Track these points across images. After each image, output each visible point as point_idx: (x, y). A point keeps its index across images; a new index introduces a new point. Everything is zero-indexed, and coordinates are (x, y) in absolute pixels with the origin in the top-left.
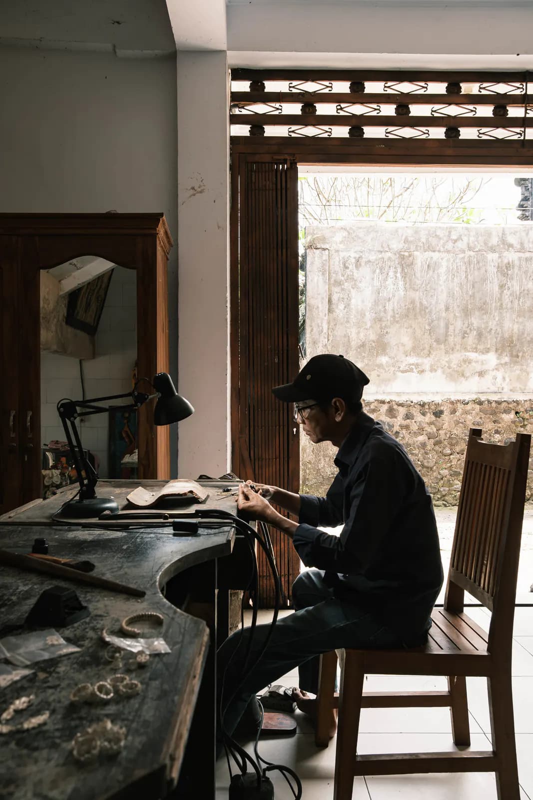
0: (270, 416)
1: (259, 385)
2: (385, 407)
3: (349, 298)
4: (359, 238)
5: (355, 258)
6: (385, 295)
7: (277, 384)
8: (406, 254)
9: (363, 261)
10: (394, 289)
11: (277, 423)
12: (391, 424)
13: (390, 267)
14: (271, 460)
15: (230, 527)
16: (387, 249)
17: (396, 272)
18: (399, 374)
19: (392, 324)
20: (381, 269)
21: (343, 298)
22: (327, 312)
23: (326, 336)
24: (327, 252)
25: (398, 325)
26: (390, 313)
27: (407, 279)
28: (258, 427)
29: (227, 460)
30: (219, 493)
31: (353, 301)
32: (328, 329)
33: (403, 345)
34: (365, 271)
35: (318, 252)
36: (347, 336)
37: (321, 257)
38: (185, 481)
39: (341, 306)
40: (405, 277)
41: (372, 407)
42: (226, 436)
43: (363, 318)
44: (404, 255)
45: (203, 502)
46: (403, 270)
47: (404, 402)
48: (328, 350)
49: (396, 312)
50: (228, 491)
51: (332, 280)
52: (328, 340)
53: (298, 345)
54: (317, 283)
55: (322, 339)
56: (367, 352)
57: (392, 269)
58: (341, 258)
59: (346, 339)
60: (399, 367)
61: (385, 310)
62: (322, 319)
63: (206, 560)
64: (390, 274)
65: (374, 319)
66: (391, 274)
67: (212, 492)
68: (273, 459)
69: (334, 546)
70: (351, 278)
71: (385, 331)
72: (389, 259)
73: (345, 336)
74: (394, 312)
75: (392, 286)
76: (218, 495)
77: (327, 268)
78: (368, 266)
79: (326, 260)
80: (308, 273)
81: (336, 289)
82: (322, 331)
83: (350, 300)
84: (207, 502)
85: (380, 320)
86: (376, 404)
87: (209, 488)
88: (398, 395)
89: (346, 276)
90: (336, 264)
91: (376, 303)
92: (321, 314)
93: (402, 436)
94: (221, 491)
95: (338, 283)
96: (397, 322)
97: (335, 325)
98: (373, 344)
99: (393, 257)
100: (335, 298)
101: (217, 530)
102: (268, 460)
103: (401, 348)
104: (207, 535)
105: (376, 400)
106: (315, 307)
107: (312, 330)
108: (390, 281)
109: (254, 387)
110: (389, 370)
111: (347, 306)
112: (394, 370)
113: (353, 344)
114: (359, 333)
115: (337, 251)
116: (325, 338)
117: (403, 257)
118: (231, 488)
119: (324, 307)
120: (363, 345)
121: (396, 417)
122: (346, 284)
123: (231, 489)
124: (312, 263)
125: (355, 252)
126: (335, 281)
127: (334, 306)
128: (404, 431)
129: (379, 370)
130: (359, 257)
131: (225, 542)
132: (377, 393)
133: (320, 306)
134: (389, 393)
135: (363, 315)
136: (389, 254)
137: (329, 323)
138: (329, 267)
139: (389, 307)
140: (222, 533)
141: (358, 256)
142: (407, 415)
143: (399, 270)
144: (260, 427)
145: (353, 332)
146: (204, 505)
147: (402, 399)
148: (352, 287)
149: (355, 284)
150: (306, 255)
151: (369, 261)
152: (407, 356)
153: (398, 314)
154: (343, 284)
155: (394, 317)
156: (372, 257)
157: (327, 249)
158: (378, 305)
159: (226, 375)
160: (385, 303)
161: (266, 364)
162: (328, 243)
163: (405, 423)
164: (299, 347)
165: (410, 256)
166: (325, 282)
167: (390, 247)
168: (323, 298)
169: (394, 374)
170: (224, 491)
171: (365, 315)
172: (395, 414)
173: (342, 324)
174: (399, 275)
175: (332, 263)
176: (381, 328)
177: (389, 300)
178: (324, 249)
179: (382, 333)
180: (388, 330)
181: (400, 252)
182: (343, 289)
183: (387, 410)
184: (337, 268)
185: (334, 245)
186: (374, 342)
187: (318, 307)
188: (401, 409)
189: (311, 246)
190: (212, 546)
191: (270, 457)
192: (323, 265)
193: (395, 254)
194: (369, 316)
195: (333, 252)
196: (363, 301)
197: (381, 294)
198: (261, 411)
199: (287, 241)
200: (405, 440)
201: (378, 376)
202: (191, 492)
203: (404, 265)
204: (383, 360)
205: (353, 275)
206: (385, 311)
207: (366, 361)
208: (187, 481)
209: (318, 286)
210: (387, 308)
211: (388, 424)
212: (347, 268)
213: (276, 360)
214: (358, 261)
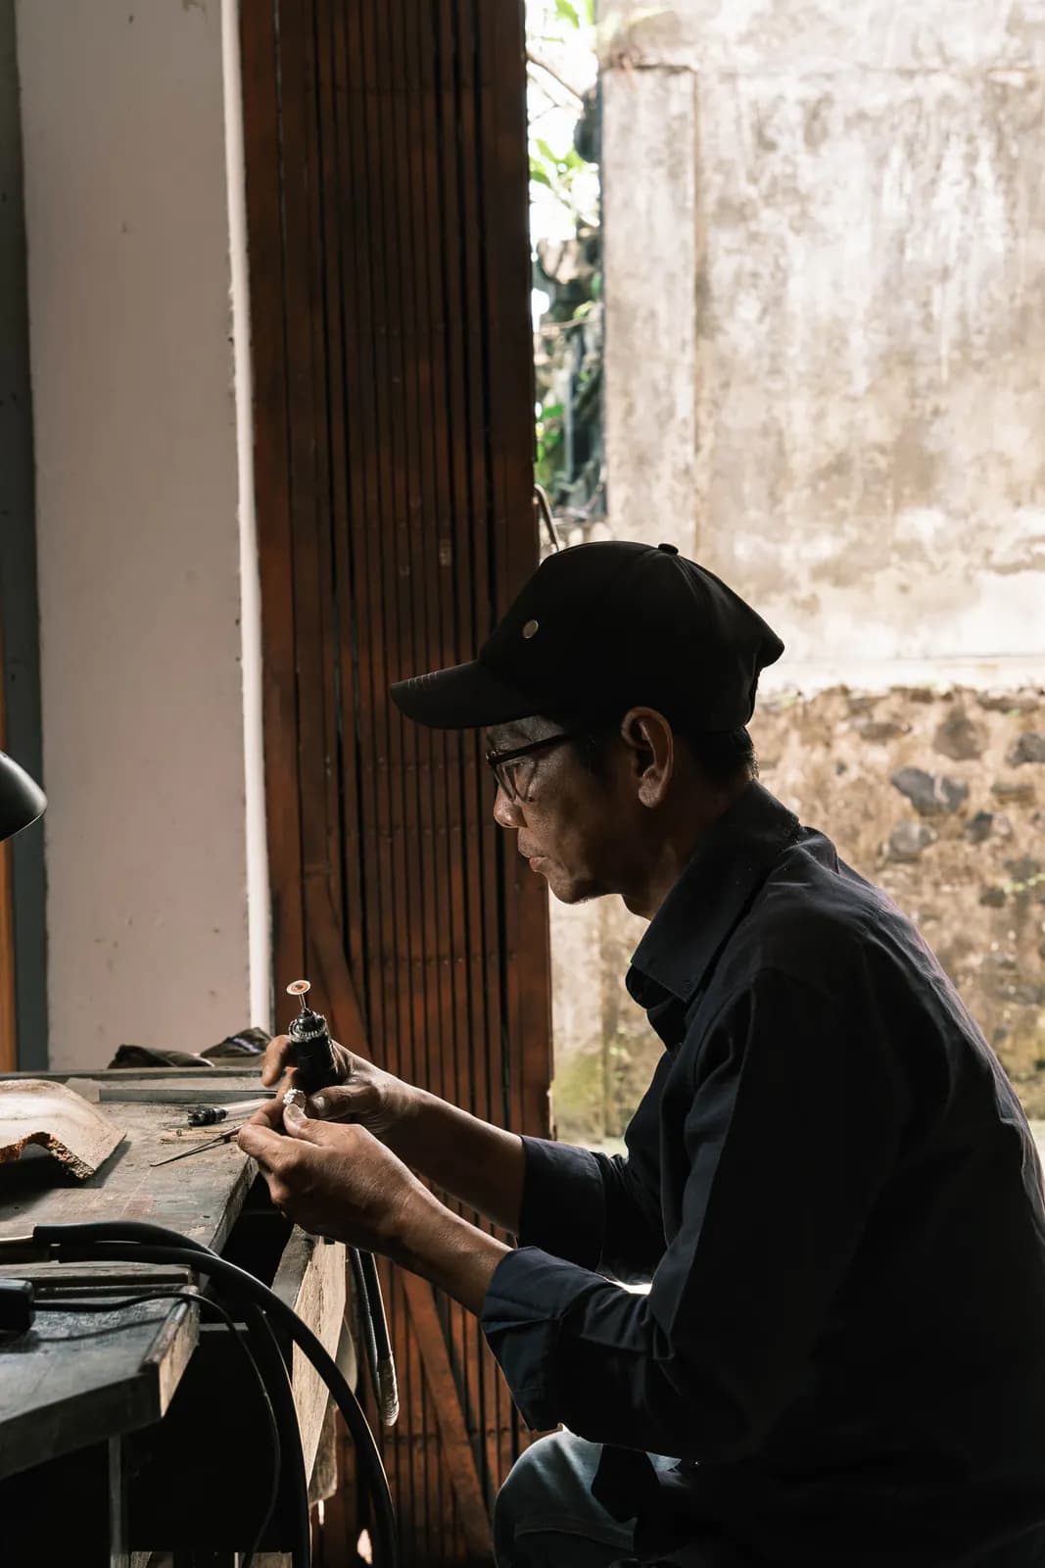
0: (425, 782)
1: (378, 659)
2: (932, 718)
3: (781, 275)
4: (822, 17)
5: (802, 103)
6: (928, 251)
7: (449, 656)
8: (1016, 79)
9: (835, 117)
10: (962, 228)
11: (455, 814)
12: (959, 782)
13: (947, 138)
14: (433, 965)
15: (172, 1300)
16: (935, 62)
17: (972, 159)
18: (989, 579)
19: (957, 373)
20: (911, 146)
21: (755, 275)
22: (689, 332)
23: (690, 433)
24: (684, 82)
25: (978, 380)
26: (949, 332)
27: (1021, 186)
28: (377, 828)
29: (247, 968)
30: (171, 1135)
31: (796, 288)
32: (697, 402)
33: (1005, 462)
34: (847, 153)
35: (648, 80)
36: (771, 431)
37: (662, 103)
38: (26, 1090)
39: (748, 309)
40: (1010, 179)
41: (881, 715)
42: (244, 874)
43: (837, 352)
44: (1004, 86)
45: (96, 1178)
46: (1000, 146)
47: (1010, 696)
48: (697, 491)
49: (973, 325)
50: (212, 1119)
51: (710, 201)
52: (698, 449)
53: (533, 492)
54: (649, 212)
55: (671, 442)
56: (855, 495)
57: (957, 149)
58: (744, 108)
59: (770, 445)
60: (989, 553)
61: (929, 317)
62: (671, 366)
63: (47, 1455)
64: (946, 165)
65: (884, 358)
66: (953, 166)
67: (143, 1126)
68: (439, 959)
69: (634, 1340)
70: (784, 190)
71: (929, 407)
72: (945, 102)
73: (765, 432)
74: (965, 327)
75: (956, 217)
76: (166, 1141)
77: (688, 149)
78: (855, 133)
79: (682, 117)
80: (609, 173)
81: (723, 239)
82: (671, 412)
83: (784, 283)
84: (113, 1180)
85: (909, 361)
86: (895, 703)
87: (143, 1109)
88: (984, 667)
89: (764, 182)
90: (728, 136)
91: (892, 288)
92: (665, 342)
93: (1003, 830)
94: (185, 1119)
95: (734, 212)
96: (979, 366)
97: (726, 385)
98: (882, 462)
99: (961, 94)
100: (722, 271)
101: (116, 1314)
102: (419, 965)
103: (996, 476)
104: (70, 1338)
105: (894, 690)
106: (643, 313)
107: (630, 411)
108: (947, 196)
109: (355, 666)
110: (946, 565)
111: (774, 305)
112: (968, 567)
113: (800, 462)
114: (819, 417)
115: (730, 76)
116: (683, 440)
117: (1001, 95)
118: (226, 1108)
119: (677, 314)
120: (839, 466)
121: (976, 755)
122: (767, 215)
123: (224, 1114)
124: (626, 130)
125: (806, 78)
126: (724, 204)
127: (717, 308)
128: (1012, 813)
129: (905, 565)
130: (819, 102)
131: (132, 1371)
132: (898, 656)
133: (661, 307)
134: (951, 660)
135: (835, 337)
136: (943, 83)
137: (698, 379)
138: (697, 143)
139: (945, 303)
140: (136, 1330)
141: (812, 93)
142: (1021, 744)
143: (986, 148)
144: (386, 832)
145: (797, 415)
146: (97, 1191)
147: (1002, 683)
148: (792, 228)
149: (804, 214)
150: (599, 97)
151: (862, 116)
152: (1018, 504)
153: (980, 332)
154: (755, 216)
155: (963, 344)
156: (875, 99)
157: (686, 68)
158: (899, 299)
159: (238, 622)
160: (929, 290)
161: (405, 573)
162: (691, 44)
163: (1014, 777)
164: (536, 501)
165: (1031, 86)
166: (680, 210)
167: (949, 51)
168: (671, 277)
169: (968, 579)
170: (197, 1122)
171: (845, 341)
172: (974, 742)
173: (751, 381)
174: (984, 170)
175: (706, 127)
176: (913, 394)
177: (945, 274)
178: (674, 70)
179: (916, 414)
180: (943, 403)
181: (991, 70)
182: (754, 237)
183: (941, 728)
184: (728, 152)
185: (715, 50)
186: (883, 450)
187: (652, 314)
188: (996, 721)
189: (621, 56)
190: (82, 1390)
191: (431, 951)
192: (672, 139)
193: (969, 81)
194: (861, 344)
195: (712, 82)
196: (836, 286)
197: (909, 254)
198: (389, 763)
199: (476, 57)
200: (1016, 846)
201: (904, 589)
202: (41, 1139)
203: (1008, 129)
204: (924, 523)
205: (794, 176)
206: (927, 323)
207: (852, 531)
208: (34, 1090)
209: (651, 228)
210: (936, 310)
211: (948, 786)
212: (766, 145)
213: (445, 558)
214: (814, 116)
